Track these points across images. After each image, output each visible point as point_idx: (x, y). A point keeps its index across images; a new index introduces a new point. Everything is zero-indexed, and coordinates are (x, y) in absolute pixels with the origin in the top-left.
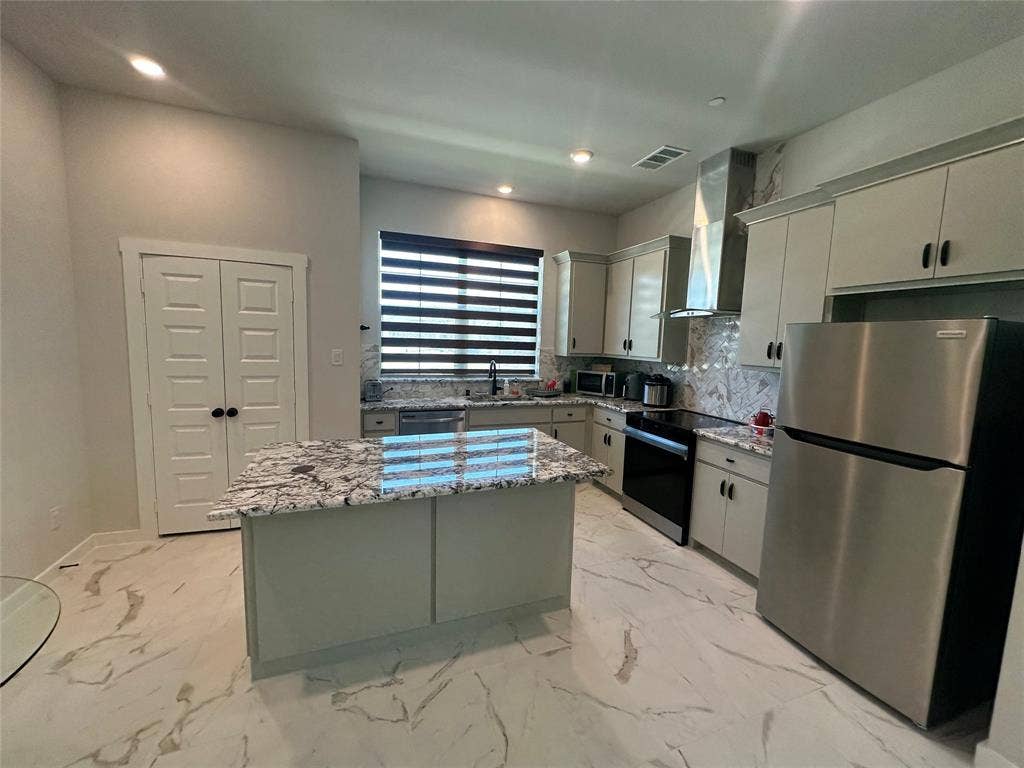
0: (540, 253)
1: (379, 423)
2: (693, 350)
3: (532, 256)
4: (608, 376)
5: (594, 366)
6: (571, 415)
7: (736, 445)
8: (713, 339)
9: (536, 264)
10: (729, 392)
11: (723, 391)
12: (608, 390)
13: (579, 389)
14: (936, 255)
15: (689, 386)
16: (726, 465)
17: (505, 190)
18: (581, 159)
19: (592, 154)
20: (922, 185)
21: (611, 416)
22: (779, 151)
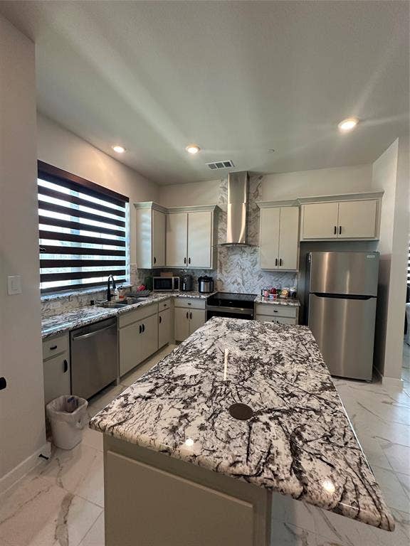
0: (127, 199)
1: (52, 349)
2: (221, 263)
3: (120, 200)
4: (175, 279)
5: (161, 273)
6: (165, 305)
7: (280, 304)
8: (231, 257)
9: (123, 206)
10: (243, 281)
11: (240, 280)
12: (176, 287)
13: (155, 289)
14: (338, 231)
15: (220, 280)
16: (275, 314)
17: (119, 150)
18: (193, 151)
19: (199, 149)
20: (331, 207)
21: (191, 301)
22: (260, 178)
